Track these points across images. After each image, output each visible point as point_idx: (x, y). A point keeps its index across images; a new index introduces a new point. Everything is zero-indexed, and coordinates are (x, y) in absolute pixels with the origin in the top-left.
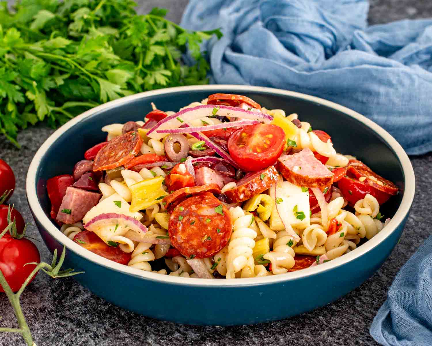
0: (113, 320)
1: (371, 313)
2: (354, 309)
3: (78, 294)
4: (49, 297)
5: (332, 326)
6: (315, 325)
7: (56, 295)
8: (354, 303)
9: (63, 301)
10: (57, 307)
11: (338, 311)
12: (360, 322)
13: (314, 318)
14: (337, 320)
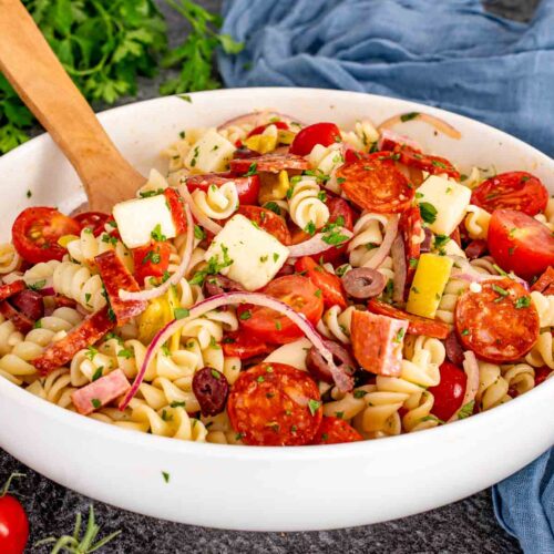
0: (128, 542)
1: (489, 523)
2: (466, 519)
3: (75, 502)
4: (35, 508)
5: (435, 544)
6: (411, 543)
7: (43, 505)
8: (465, 510)
9: (55, 514)
10: (46, 523)
11: (443, 522)
12: (473, 538)
13: (409, 533)
14: (441, 535)
